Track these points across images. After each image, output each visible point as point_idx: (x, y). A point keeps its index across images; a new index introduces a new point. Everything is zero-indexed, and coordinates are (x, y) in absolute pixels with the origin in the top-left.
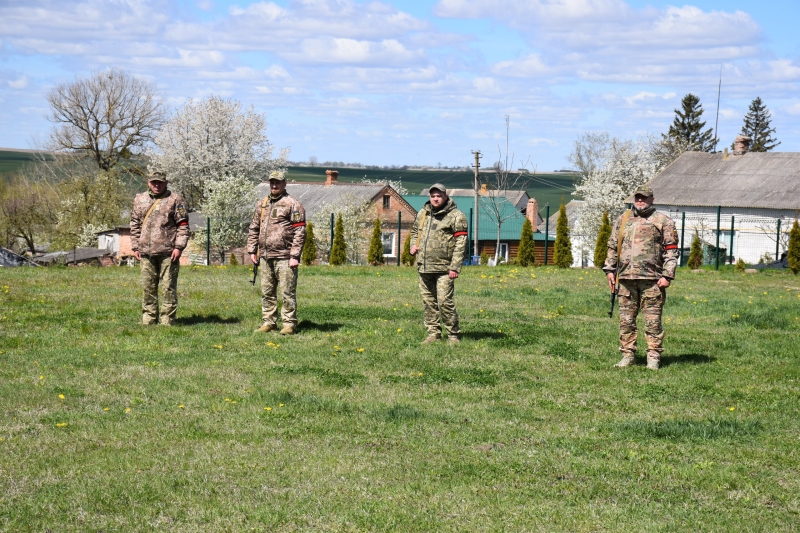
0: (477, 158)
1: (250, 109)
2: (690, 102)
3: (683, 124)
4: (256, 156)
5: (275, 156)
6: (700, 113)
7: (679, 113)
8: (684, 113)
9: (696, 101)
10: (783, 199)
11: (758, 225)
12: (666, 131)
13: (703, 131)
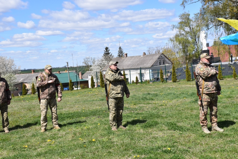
0: (68, 64)
1: (10, 58)
2: (107, 49)
3: (106, 53)
4: (13, 69)
5: (17, 68)
6: (109, 51)
7: (105, 51)
8: (106, 51)
9: (108, 48)
10: (137, 66)
11: (136, 72)
12: (103, 55)
13: (110, 54)
